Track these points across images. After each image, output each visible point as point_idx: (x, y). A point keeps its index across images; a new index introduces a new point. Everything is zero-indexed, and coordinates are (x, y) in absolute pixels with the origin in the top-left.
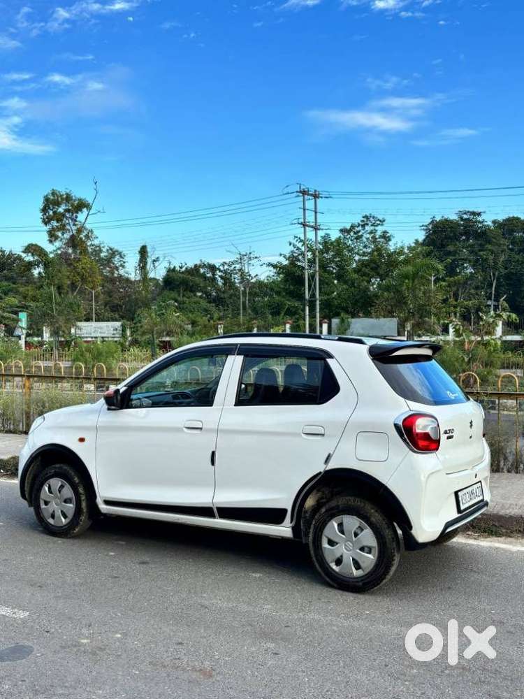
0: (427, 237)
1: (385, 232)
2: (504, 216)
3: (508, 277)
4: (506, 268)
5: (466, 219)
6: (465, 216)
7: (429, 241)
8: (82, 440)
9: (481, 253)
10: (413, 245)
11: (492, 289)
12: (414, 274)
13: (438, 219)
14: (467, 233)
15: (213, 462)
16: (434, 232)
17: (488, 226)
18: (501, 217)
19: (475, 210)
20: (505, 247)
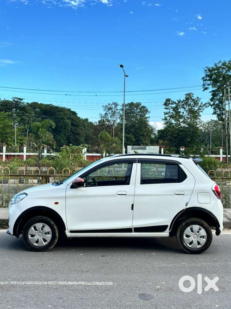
5: (16, 101)
8: (57, 203)
14: (16, 107)
15: (132, 209)
17: (25, 105)
18: (30, 102)
19: (20, 98)
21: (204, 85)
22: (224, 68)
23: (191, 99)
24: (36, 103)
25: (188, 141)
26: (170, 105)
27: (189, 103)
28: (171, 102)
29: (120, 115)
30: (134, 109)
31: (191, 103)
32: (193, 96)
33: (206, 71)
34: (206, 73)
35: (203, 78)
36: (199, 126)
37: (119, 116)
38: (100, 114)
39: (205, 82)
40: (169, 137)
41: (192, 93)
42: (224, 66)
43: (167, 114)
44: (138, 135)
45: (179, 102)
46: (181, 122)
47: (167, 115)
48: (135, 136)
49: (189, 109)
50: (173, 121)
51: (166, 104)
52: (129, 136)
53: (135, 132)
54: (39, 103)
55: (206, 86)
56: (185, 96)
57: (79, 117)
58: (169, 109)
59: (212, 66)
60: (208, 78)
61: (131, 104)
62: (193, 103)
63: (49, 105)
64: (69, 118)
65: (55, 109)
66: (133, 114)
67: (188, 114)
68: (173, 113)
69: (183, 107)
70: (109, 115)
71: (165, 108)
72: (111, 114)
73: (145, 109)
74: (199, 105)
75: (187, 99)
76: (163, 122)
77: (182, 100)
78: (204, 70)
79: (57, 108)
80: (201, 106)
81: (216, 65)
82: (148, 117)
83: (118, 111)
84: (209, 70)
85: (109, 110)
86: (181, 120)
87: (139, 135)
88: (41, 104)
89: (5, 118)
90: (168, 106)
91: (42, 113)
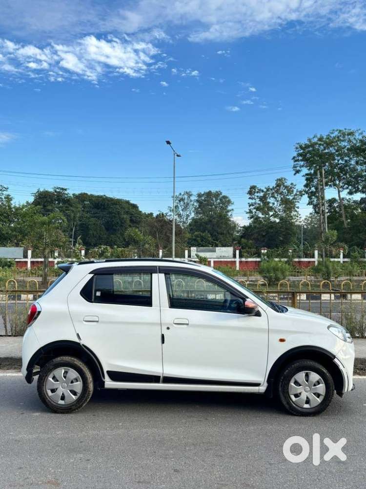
0: (35, 200)
1: (9, 195)
2: (80, 192)
3: (81, 225)
4: (80, 221)
5: (58, 192)
6: (58, 190)
7: (36, 203)
9: (67, 212)
10: (25, 204)
11: (72, 232)
12: (49, 222)
13: (42, 190)
14: (59, 200)
16: (40, 198)
17: (71, 197)
18: (77, 193)
19: (64, 187)
20: (80, 209)
21: (295, 167)
22: (320, 145)
23: (284, 186)
24: (84, 193)
25: (280, 240)
26: (256, 194)
27: (281, 190)
28: (257, 190)
29: (195, 208)
30: (212, 200)
31: (284, 191)
32: (286, 182)
33: (297, 148)
34: (298, 151)
35: (294, 158)
36: (295, 220)
37: (193, 209)
38: (169, 207)
39: (296, 163)
40: (256, 236)
41: (285, 177)
42: (321, 142)
43: (253, 205)
44: (216, 234)
45: (268, 190)
46: (271, 216)
47: (252, 207)
48: (211, 235)
49: (281, 198)
50: (260, 215)
51: (250, 193)
52: (204, 234)
53: (213, 229)
54: (89, 194)
55: (298, 168)
56: (276, 182)
57: (141, 212)
58: (255, 199)
59: (304, 141)
60: (300, 158)
61: (209, 194)
62: (285, 190)
63: (101, 197)
64: (127, 213)
65: (108, 201)
66: (211, 206)
67: (280, 205)
68: (260, 204)
69: (273, 197)
70: (180, 208)
71: (250, 198)
72: (183, 207)
73: (227, 199)
74: (294, 194)
75: (278, 185)
76: (248, 215)
77: (271, 187)
78: (295, 147)
79: (111, 200)
80: (296, 195)
81: (309, 140)
82: (231, 210)
83: (192, 202)
84: (301, 147)
85: (180, 201)
86: (271, 213)
87: (218, 233)
88: (91, 195)
89: (34, 213)
90: (253, 195)
91: (93, 207)
